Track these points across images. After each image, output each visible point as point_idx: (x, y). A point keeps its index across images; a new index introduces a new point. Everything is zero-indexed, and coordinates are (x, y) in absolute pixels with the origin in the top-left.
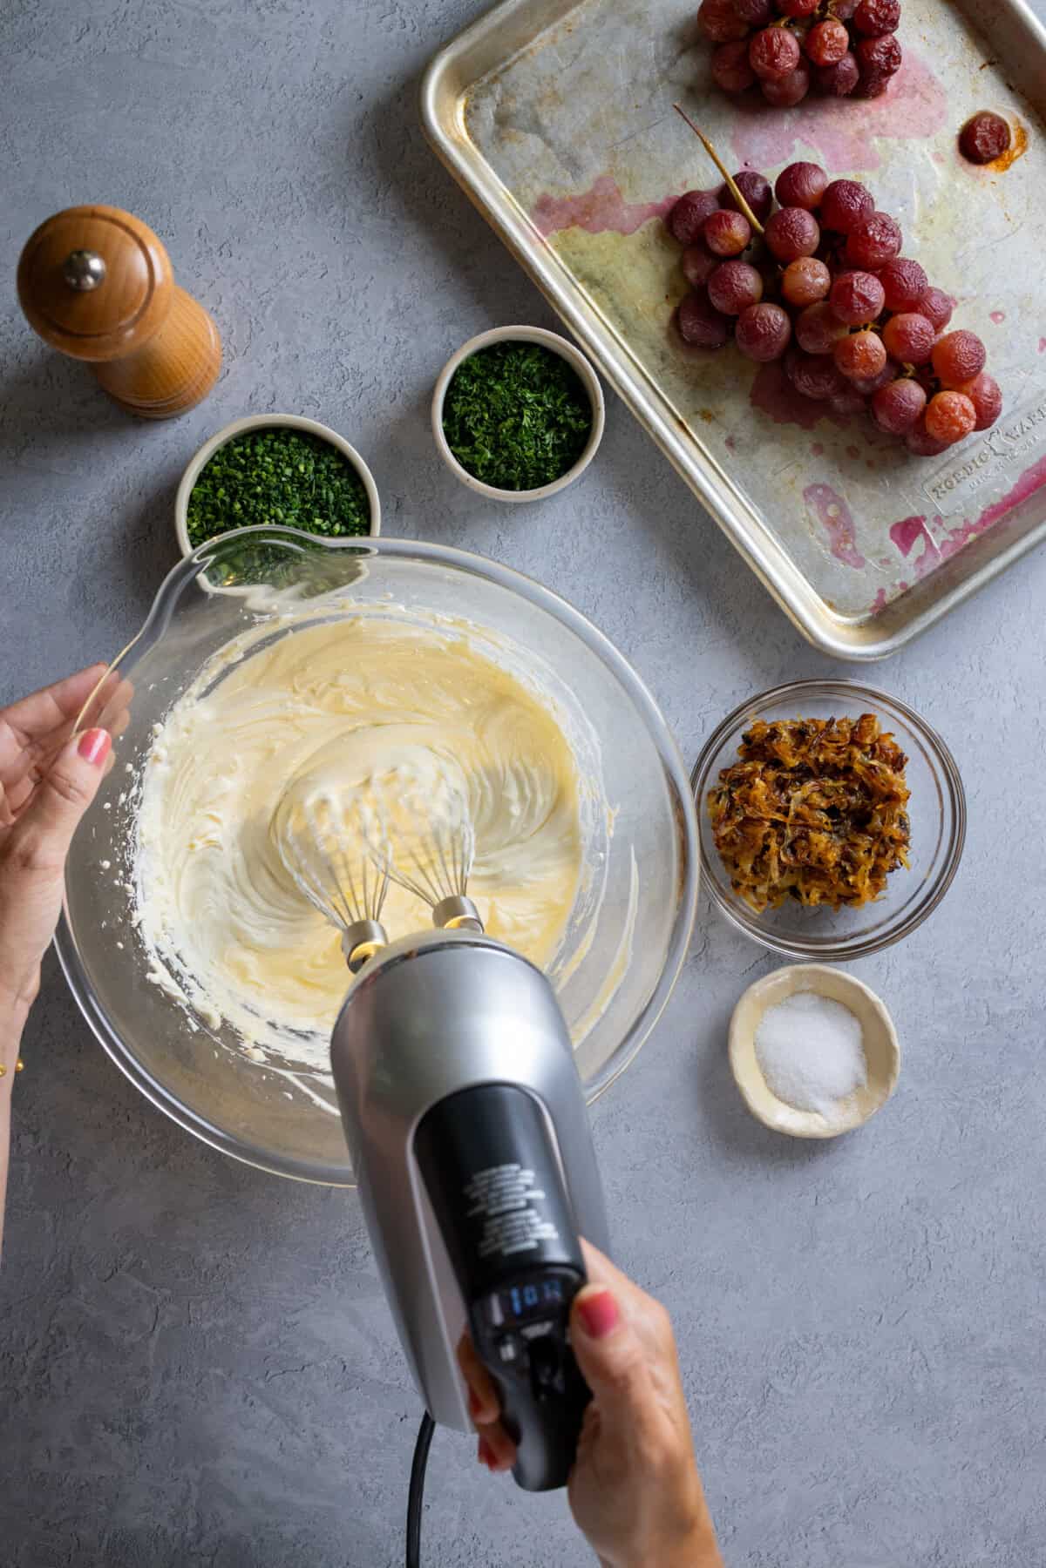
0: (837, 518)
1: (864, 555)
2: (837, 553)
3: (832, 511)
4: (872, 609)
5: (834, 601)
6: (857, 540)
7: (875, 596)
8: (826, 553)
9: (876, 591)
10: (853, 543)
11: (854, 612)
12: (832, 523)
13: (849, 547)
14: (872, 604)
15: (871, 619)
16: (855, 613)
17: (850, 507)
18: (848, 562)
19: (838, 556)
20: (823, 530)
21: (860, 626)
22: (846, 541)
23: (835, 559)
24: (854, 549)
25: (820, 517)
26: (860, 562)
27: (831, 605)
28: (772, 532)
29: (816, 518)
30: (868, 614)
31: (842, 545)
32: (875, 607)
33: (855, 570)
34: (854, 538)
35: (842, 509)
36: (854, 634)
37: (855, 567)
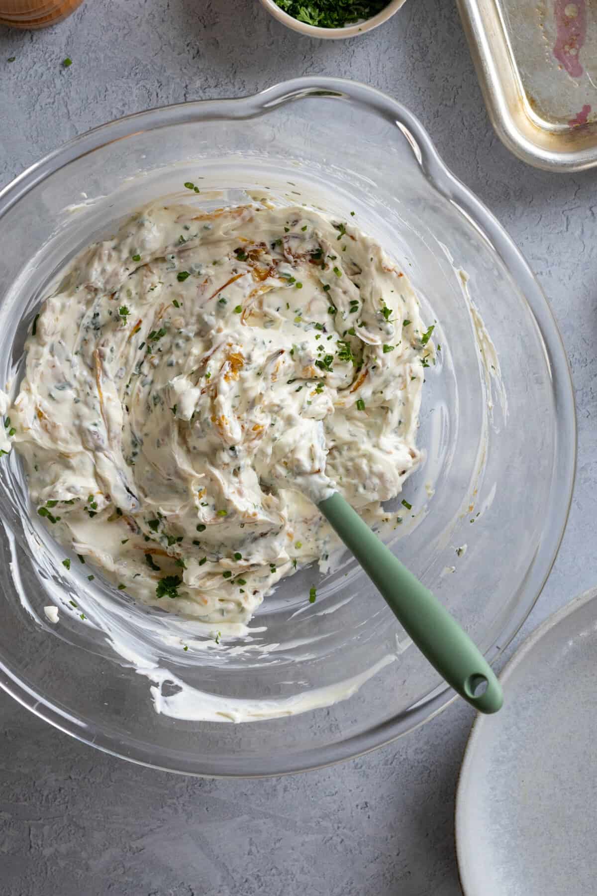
0: (573, 18)
1: (583, 65)
2: (559, 54)
3: (569, 11)
4: (571, 122)
5: (538, 101)
6: (583, 48)
7: (580, 110)
8: (549, 50)
9: (582, 105)
10: (578, 50)
11: (552, 117)
12: (566, 22)
13: (573, 52)
14: (573, 117)
15: (565, 130)
16: (552, 119)
17: (589, 15)
18: (567, 68)
19: (559, 57)
20: (553, 27)
21: (553, 133)
22: (572, 45)
23: (554, 58)
24: (577, 56)
25: (555, 13)
26: (577, 72)
27: (532, 102)
28: (503, 7)
29: (551, 10)
30: (567, 126)
31: (567, 48)
32: (574, 121)
33: (570, 78)
34: (581, 45)
35: (581, 12)
36: (543, 137)
37: (571, 74)
